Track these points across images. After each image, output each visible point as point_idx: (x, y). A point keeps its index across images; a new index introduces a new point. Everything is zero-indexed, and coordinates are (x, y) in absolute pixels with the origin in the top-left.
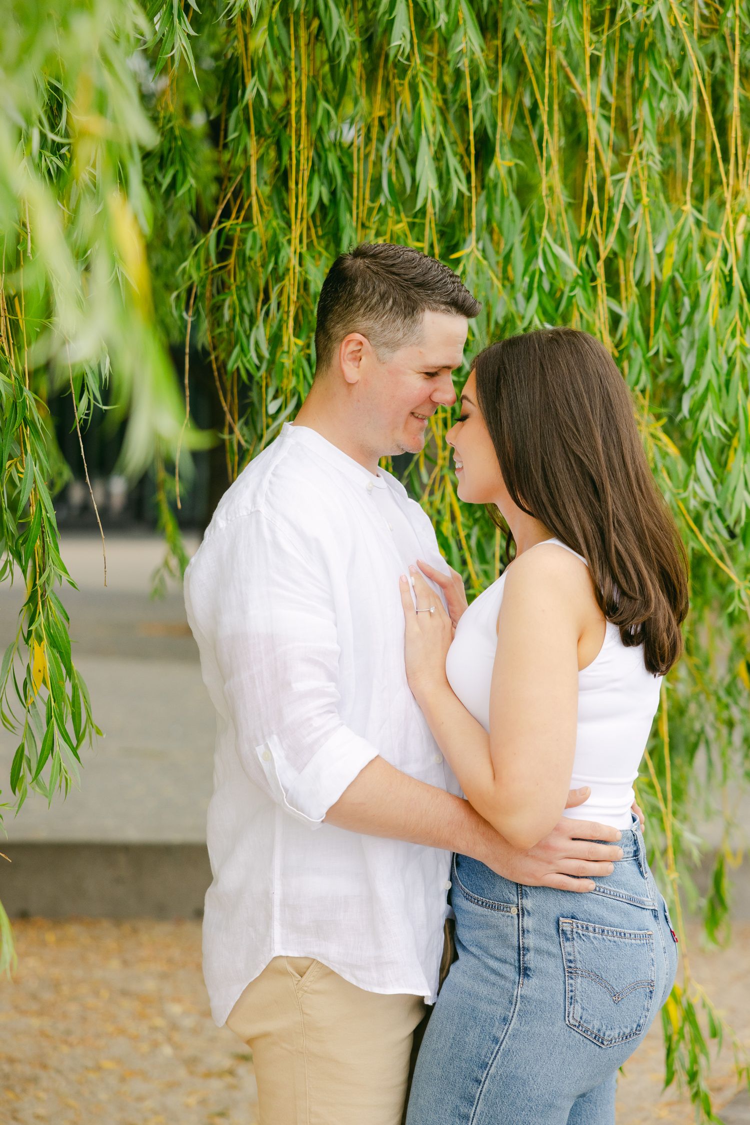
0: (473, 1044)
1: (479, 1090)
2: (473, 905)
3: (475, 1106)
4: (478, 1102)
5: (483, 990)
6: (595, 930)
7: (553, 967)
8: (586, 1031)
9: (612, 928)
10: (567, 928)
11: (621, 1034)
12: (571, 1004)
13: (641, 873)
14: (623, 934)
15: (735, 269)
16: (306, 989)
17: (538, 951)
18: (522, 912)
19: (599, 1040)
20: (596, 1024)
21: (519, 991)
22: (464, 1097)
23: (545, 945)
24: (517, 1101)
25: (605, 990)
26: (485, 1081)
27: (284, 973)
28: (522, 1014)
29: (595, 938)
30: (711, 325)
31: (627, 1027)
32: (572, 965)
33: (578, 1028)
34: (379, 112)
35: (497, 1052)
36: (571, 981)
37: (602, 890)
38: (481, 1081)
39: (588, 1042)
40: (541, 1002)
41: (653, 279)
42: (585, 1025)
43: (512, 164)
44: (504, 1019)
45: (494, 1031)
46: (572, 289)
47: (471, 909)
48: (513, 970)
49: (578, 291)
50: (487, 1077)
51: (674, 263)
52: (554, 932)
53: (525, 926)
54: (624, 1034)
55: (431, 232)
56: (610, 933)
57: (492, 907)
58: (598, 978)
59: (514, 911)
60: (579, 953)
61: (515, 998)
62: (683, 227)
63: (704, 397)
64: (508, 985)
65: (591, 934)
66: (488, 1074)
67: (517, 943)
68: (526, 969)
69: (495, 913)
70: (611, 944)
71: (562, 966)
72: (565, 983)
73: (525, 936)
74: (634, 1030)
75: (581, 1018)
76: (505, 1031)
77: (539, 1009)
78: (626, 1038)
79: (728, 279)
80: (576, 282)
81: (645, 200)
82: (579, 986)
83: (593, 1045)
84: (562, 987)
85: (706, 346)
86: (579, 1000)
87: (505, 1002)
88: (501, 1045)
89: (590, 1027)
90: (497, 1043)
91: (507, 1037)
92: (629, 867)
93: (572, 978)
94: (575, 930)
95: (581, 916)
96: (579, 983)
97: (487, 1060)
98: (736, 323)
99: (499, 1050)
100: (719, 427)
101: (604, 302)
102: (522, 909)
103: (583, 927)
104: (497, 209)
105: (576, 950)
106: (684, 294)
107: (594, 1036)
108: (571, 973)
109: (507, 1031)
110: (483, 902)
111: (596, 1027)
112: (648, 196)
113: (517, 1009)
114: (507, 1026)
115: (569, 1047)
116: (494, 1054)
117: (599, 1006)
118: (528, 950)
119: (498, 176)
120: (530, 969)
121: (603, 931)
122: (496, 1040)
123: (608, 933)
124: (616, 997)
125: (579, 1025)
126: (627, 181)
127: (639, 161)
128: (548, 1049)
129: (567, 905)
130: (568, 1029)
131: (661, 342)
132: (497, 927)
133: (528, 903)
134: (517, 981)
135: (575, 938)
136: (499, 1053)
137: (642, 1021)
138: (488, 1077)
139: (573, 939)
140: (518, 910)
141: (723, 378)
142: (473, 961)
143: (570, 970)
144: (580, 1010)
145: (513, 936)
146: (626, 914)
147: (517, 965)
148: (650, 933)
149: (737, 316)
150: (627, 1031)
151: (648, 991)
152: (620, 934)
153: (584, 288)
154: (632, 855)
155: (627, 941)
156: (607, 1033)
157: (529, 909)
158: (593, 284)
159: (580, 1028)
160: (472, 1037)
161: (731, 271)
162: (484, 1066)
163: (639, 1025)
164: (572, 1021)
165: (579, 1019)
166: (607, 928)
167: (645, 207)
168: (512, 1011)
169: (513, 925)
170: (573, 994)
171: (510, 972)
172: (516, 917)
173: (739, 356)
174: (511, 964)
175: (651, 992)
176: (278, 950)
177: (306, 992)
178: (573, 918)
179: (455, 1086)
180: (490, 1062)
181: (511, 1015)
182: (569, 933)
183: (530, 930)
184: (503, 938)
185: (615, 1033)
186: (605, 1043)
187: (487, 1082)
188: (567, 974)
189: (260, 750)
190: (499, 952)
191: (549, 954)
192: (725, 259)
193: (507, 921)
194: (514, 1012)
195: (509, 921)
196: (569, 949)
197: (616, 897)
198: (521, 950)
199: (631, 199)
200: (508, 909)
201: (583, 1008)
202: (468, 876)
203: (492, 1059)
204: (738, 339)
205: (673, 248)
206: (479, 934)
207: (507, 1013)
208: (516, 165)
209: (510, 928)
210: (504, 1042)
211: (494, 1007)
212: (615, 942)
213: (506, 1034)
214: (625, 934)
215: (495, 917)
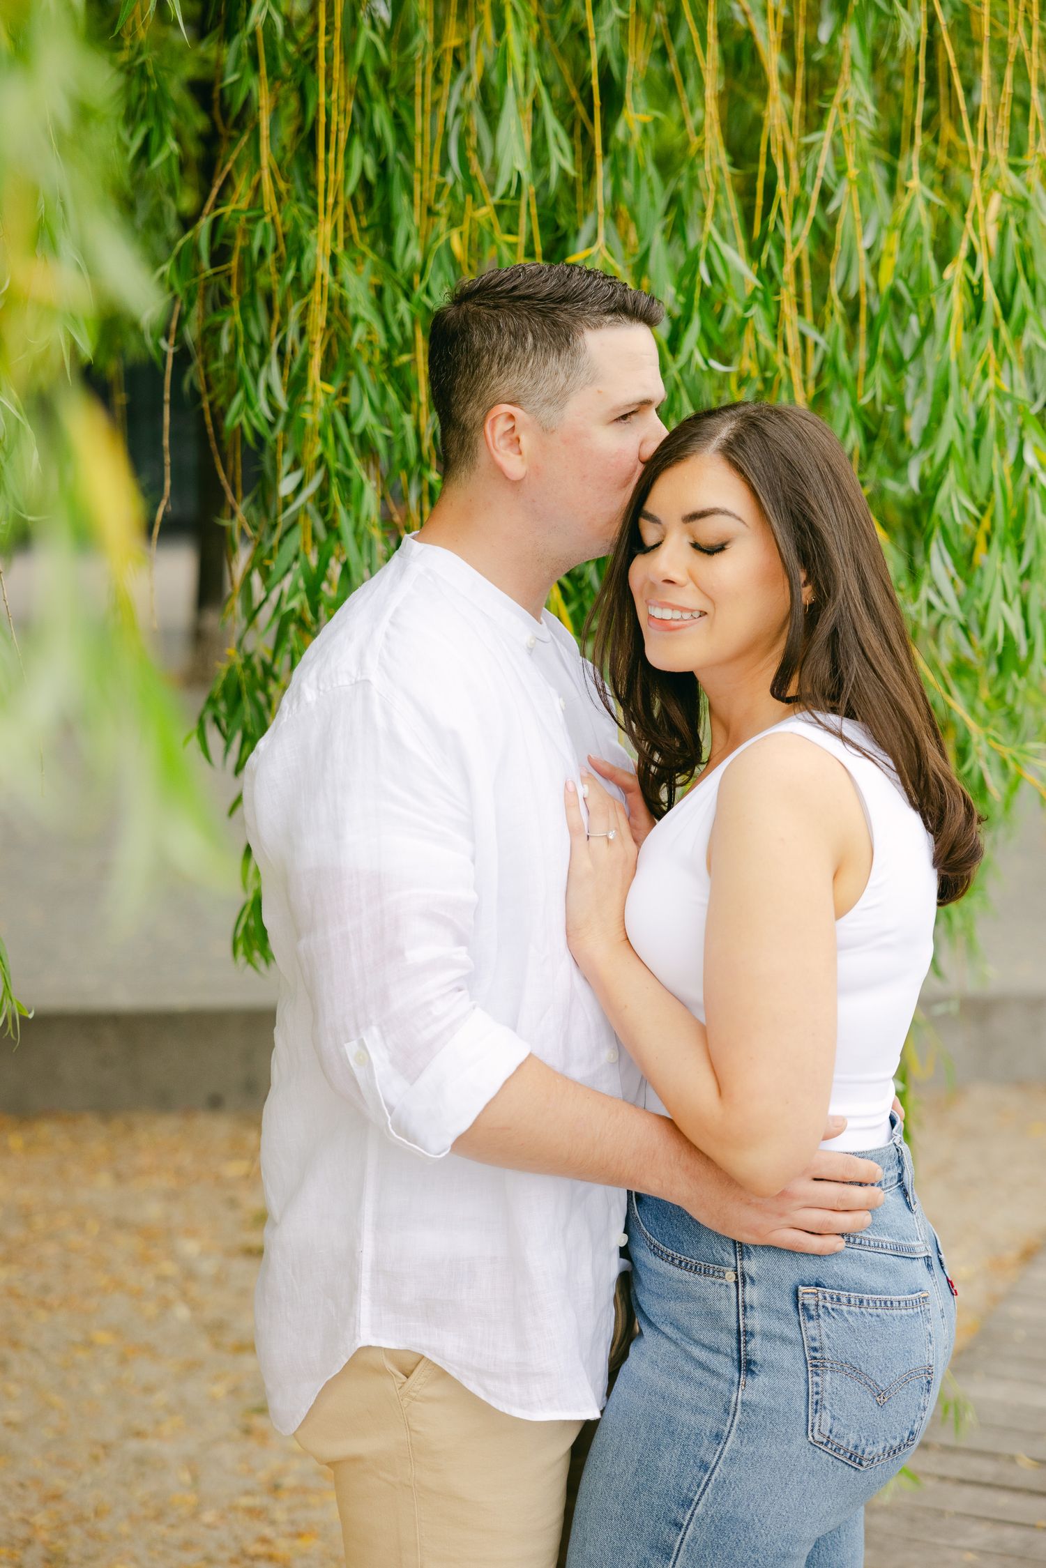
0: (670, 1471)
1: (680, 1538)
2: (666, 1265)
3: (672, 1560)
4: (677, 1554)
5: (685, 1392)
6: (849, 1301)
7: (789, 1358)
8: (838, 1449)
9: (874, 1296)
10: (809, 1301)
11: (887, 1449)
12: (816, 1412)
13: (908, 1205)
14: (889, 1303)
15: (987, 277)
16: (413, 1394)
17: (768, 1336)
18: (743, 1279)
19: (855, 1459)
20: (852, 1438)
21: (739, 1396)
22: (657, 1547)
23: (777, 1327)
24: (737, 1552)
25: (866, 1388)
26: (688, 1524)
27: (380, 1371)
28: (744, 1429)
29: (850, 1313)
30: (953, 359)
31: (895, 1438)
32: (818, 1355)
33: (826, 1445)
35: (707, 1484)
36: (816, 1379)
37: (858, 1241)
38: (682, 1525)
39: (840, 1464)
40: (772, 1410)
41: (863, 289)
42: (836, 1440)
43: (647, 118)
44: (717, 1435)
45: (702, 1453)
46: (747, 308)
47: (661, 1271)
48: (730, 1363)
49: (756, 311)
50: (691, 1519)
51: (896, 267)
52: (790, 1307)
53: (747, 1300)
54: (891, 1448)
55: (528, 221)
56: (871, 1304)
57: (696, 1270)
58: (856, 1372)
59: (730, 1276)
60: (828, 1337)
61: (733, 1405)
62: (908, 213)
63: (944, 465)
64: (723, 1386)
65: (845, 1308)
66: (692, 1515)
67: (735, 1326)
68: (749, 1362)
69: (701, 1279)
70: (874, 1319)
71: (802, 1357)
72: (807, 1382)
73: (748, 1314)
74: (905, 1441)
75: (831, 1432)
76: (718, 1453)
77: (768, 1421)
78: (894, 1453)
79: (977, 291)
80: (753, 297)
81: (853, 172)
82: (827, 1385)
83: (846, 1467)
84: (803, 1387)
85: (945, 390)
86: (827, 1405)
87: (718, 1411)
88: (711, 1474)
89: (844, 1443)
90: (706, 1471)
91: (721, 1462)
92: (892, 1198)
93: (817, 1375)
94: (821, 1303)
95: (830, 1282)
96: (829, 1381)
97: (691, 1495)
98: (989, 355)
99: (709, 1480)
100: (967, 510)
101: (793, 325)
102: (743, 1275)
103: (832, 1298)
104: (628, 186)
105: (823, 1332)
106: (911, 311)
107: (849, 1454)
108: (816, 1366)
109: (721, 1453)
110: (681, 1262)
111: (852, 1442)
112: (856, 165)
113: (736, 1422)
114: (721, 1447)
115: (812, 1473)
116: (702, 1486)
117: (856, 1412)
118: (752, 1335)
119: (629, 134)
120: (755, 1363)
121: (861, 1302)
122: (704, 1466)
123: (868, 1304)
124: (880, 1396)
125: (828, 1442)
126: (826, 144)
127: (843, 115)
128: (781, 1478)
129: (811, 1268)
130: (812, 1448)
131: (878, 383)
132: (704, 1300)
133: (751, 1266)
134: (736, 1380)
135: (822, 1315)
136: (710, 1485)
137: (916, 1426)
138: (694, 1520)
139: (819, 1316)
140: (737, 1275)
141: (970, 436)
142: (667, 1346)
143: (815, 1362)
144: (829, 1420)
145: (728, 1313)
146: (892, 1271)
147: (736, 1357)
148: (925, 1295)
149: (990, 345)
150: (896, 1443)
151: (925, 1381)
152: (885, 1303)
153: (766, 305)
154: (896, 1181)
155: (895, 1312)
156: (867, 1450)
157: (753, 1275)
158: (777, 298)
159: (829, 1446)
160: (668, 1461)
161: (981, 279)
162: (687, 1503)
163: (912, 1433)
164: (817, 1437)
165: (827, 1434)
166: (866, 1296)
167: (851, 182)
168: (728, 1424)
169: (729, 1299)
170: (819, 1397)
171: (726, 1367)
172: (733, 1286)
173: (993, 404)
174: (726, 1355)
175: (929, 1382)
177: (414, 1399)
178: (818, 1285)
179: (642, 1531)
180: (696, 1499)
181: (727, 1430)
182: (812, 1308)
183: (755, 1305)
184: (713, 1317)
185: (878, 1449)
186: (864, 1463)
187: (691, 1527)
188: (810, 1369)
189: (352, 1049)
190: (707, 1337)
191: (784, 1340)
192: (972, 259)
193: (720, 1291)
194: (731, 1426)
195: (722, 1291)
196: (813, 1332)
197: (878, 1247)
198: (742, 1335)
199: (832, 170)
200: (721, 1274)
201: (833, 1417)
202: (657, 1219)
203: (699, 1493)
204: (991, 382)
205: (891, 243)
206: (676, 1308)
207: (721, 1427)
208: (656, 120)
209: (724, 1302)
210: (717, 1469)
211: (701, 1418)
212: (878, 1316)
213: (720, 1457)
214: (892, 1303)
215: (701, 1284)
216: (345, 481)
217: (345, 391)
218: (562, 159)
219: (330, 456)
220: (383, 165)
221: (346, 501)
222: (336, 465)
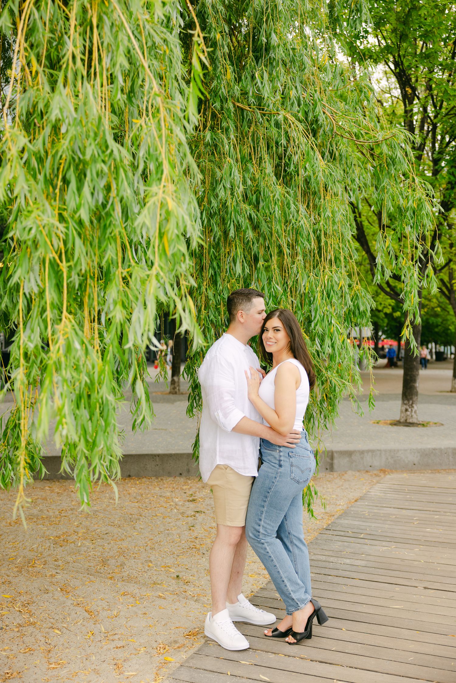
0: (267, 484)
2: (267, 451)
4: (268, 498)
5: (270, 471)
6: (297, 455)
7: (287, 464)
10: (291, 455)
12: (292, 473)
13: (307, 442)
16: (227, 472)
17: (284, 461)
18: (280, 451)
19: (298, 482)
20: (298, 478)
21: (279, 471)
24: (278, 497)
25: (300, 470)
27: (220, 468)
28: (280, 476)
29: (298, 457)
30: (319, 304)
34: (228, 250)
36: (292, 468)
37: (298, 446)
38: (269, 492)
40: (284, 473)
43: (264, 263)
44: (275, 477)
45: (273, 480)
49: (283, 296)
51: (308, 288)
52: (288, 456)
55: (242, 282)
56: (301, 456)
57: (272, 451)
58: (298, 467)
59: (278, 451)
63: (317, 323)
64: (277, 469)
67: (278, 459)
71: (290, 464)
72: (290, 468)
75: (294, 477)
77: (284, 475)
78: (305, 482)
79: (322, 292)
80: (282, 294)
81: (300, 272)
83: (297, 484)
85: (317, 310)
86: (294, 472)
87: (276, 473)
89: (296, 479)
91: (276, 481)
92: (304, 440)
94: (293, 455)
95: (294, 452)
96: (294, 468)
98: (325, 304)
99: (274, 485)
100: (321, 331)
101: (290, 299)
103: (295, 455)
104: (260, 275)
105: (293, 460)
106: (311, 296)
110: (269, 450)
114: (276, 479)
115: (291, 484)
117: (298, 474)
119: (260, 266)
120: (282, 465)
122: (273, 482)
124: (302, 472)
125: (294, 479)
128: (286, 484)
129: (291, 450)
130: (291, 480)
131: (306, 309)
132: (274, 455)
133: (281, 449)
134: (279, 468)
138: (271, 492)
139: (292, 457)
142: (268, 464)
143: (292, 465)
144: (294, 475)
145: (278, 457)
146: (304, 452)
147: (279, 464)
148: (310, 457)
150: (305, 480)
151: (310, 470)
154: (305, 437)
155: (304, 458)
156: (300, 480)
157: (282, 451)
158: (287, 294)
160: (267, 482)
162: (270, 489)
163: (307, 479)
164: (292, 478)
168: (277, 475)
169: (278, 455)
170: (292, 471)
171: (277, 466)
172: (278, 453)
174: (277, 464)
176: (218, 463)
178: (292, 452)
179: (262, 494)
180: (272, 488)
183: (282, 456)
184: (275, 458)
185: (302, 480)
186: (300, 483)
189: (216, 414)
190: (274, 461)
191: (287, 461)
193: (276, 454)
196: (291, 460)
197: (302, 447)
198: (280, 461)
200: (276, 451)
202: (265, 443)
204: (325, 308)
205: (308, 284)
206: (269, 457)
210: (275, 483)
211: (273, 475)
212: (302, 458)
214: (304, 456)
215: (273, 453)
216: (208, 328)
217: (208, 312)
218: (247, 271)
219: (205, 324)
220: (215, 273)
221: (208, 332)
222: (206, 325)
